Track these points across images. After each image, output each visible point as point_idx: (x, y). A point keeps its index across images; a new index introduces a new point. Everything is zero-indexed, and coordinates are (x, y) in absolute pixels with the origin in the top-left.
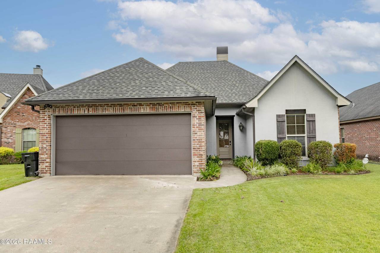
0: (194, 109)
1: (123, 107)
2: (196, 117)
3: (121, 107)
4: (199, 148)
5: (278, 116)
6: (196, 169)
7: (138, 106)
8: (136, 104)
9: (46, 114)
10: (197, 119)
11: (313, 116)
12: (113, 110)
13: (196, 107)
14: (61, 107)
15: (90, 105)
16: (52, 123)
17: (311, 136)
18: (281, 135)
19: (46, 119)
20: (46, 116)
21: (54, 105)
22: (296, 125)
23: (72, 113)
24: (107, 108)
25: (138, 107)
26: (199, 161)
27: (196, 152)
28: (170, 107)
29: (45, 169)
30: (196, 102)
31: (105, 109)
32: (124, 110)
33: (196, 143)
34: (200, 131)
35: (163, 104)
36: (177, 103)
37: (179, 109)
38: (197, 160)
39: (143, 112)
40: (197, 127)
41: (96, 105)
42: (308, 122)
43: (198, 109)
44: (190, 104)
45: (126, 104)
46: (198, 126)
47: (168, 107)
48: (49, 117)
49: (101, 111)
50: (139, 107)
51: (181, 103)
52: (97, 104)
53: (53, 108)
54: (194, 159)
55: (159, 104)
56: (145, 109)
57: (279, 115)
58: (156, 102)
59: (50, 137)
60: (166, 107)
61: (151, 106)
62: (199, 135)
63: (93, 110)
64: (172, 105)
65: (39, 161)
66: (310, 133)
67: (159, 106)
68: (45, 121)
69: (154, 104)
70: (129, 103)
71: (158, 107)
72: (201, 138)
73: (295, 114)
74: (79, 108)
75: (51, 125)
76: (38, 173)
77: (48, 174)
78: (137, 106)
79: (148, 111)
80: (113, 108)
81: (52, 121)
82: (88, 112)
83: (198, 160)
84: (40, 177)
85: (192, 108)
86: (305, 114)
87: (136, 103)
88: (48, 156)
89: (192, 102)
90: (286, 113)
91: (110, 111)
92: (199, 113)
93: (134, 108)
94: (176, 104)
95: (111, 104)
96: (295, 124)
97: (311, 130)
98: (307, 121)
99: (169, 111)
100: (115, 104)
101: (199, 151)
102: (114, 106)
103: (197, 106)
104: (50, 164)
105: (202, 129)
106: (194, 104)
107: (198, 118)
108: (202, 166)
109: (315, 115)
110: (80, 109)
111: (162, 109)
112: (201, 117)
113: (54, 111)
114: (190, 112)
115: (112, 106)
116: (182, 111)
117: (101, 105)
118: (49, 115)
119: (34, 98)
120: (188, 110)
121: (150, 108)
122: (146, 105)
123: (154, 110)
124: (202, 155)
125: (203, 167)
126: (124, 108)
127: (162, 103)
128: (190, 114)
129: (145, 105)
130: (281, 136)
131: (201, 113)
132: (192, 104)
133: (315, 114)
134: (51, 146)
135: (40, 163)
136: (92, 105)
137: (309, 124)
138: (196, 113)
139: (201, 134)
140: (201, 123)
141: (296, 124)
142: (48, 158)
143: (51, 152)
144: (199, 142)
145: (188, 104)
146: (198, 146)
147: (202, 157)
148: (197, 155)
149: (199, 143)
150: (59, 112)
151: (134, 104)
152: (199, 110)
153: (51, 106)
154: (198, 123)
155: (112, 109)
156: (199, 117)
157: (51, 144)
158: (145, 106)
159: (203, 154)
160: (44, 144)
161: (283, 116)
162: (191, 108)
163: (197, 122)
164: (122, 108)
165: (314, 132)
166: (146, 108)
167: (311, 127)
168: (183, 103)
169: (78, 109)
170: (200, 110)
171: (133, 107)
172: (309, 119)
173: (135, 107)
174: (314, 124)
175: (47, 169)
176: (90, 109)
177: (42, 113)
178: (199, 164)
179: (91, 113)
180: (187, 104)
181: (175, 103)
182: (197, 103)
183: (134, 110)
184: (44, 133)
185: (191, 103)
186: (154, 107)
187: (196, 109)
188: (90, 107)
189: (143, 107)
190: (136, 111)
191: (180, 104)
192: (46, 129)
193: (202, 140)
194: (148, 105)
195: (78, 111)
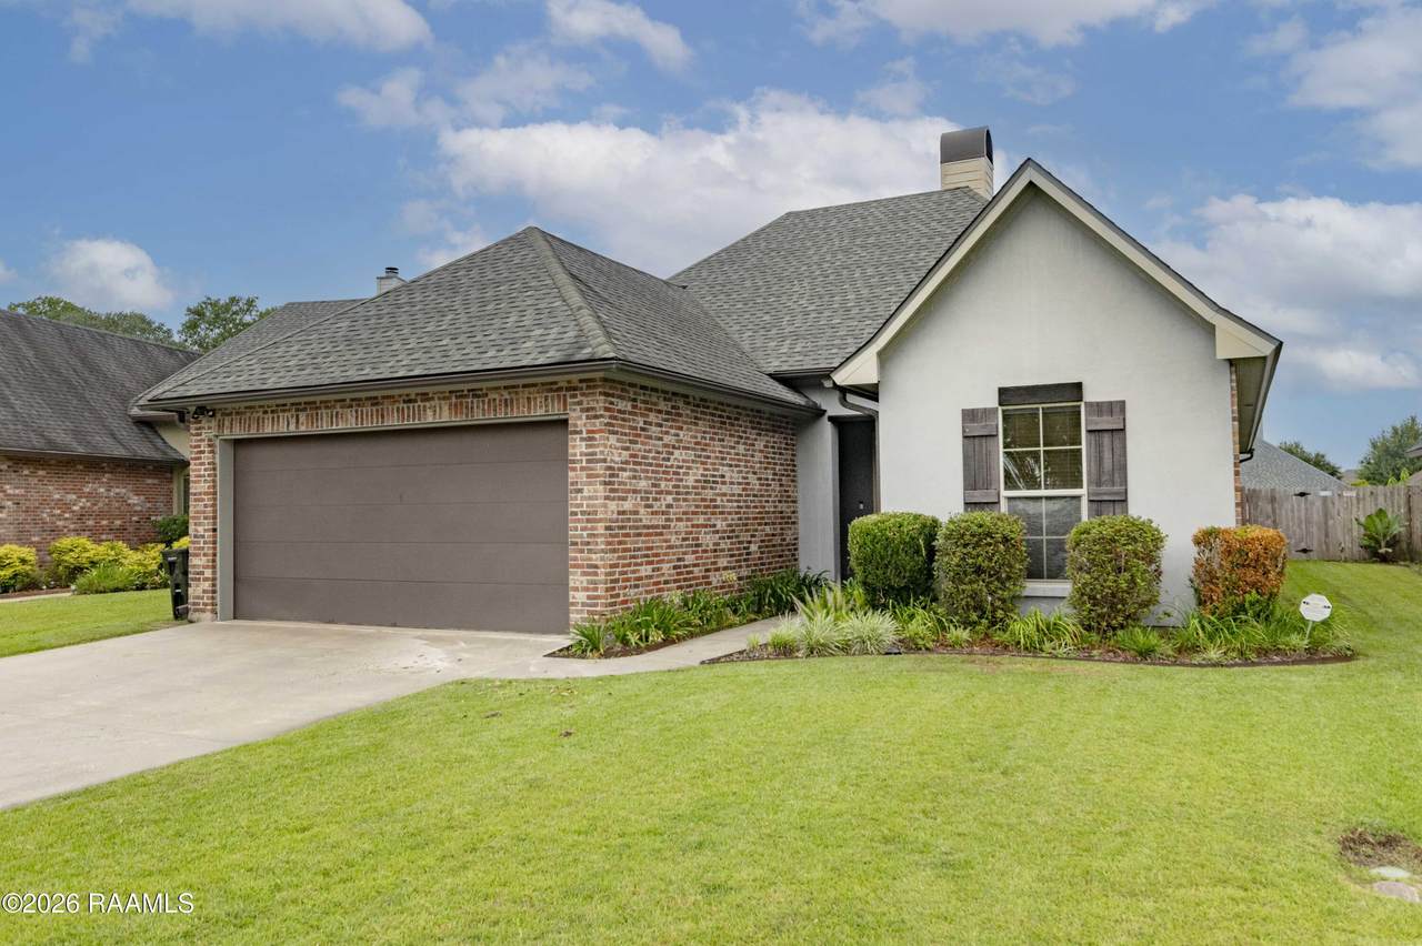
0: (575, 404)
1: (379, 407)
2: (581, 432)
3: (374, 409)
4: (588, 543)
5: (970, 416)
6: (579, 616)
7: (419, 403)
8: (413, 397)
9: (203, 436)
10: (582, 439)
11: (1116, 409)
12: (357, 418)
13: (579, 398)
14: (237, 413)
15: (300, 404)
16: (217, 461)
17: (1105, 494)
18: (977, 493)
19: (203, 452)
20: (204, 440)
21: (220, 409)
22: (1042, 448)
23: (261, 431)
24: (340, 410)
25: (419, 406)
26: (587, 589)
27: (579, 555)
28: (506, 400)
29: (203, 598)
30: (581, 381)
31: (337, 413)
32: (383, 417)
33: (579, 525)
34: (590, 484)
35: (484, 391)
36: (524, 386)
37: (529, 408)
38: (582, 582)
39: (430, 420)
40: (582, 469)
41: (315, 403)
42: (1093, 436)
43: (585, 406)
44: (560, 389)
45: (388, 397)
46: (584, 464)
47: (500, 401)
48: (209, 446)
49: (327, 422)
50: (422, 404)
51: (534, 385)
52: (318, 399)
53: (219, 416)
54: (576, 579)
55: (475, 393)
56: (438, 409)
57: (973, 410)
58: (466, 387)
59: (214, 505)
60: (494, 400)
61: (454, 400)
62: (590, 498)
63: (307, 419)
64: (510, 393)
65: (190, 576)
66: (1099, 484)
67: (475, 400)
68: (200, 458)
69: (460, 395)
70: (396, 392)
71: (472, 402)
72: (593, 506)
73: (1040, 406)
74: (275, 415)
75: (214, 469)
76: (187, 610)
77: (208, 615)
78: (415, 401)
79: (444, 416)
80: (357, 412)
81: (217, 456)
82: (297, 427)
83: (585, 585)
84: (191, 622)
85: (569, 400)
86: (1083, 404)
87: (413, 392)
88: (208, 561)
89: (569, 382)
90: (1000, 404)
91: (348, 422)
92: (588, 418)
93: (408, 408)
94: (521, 389)
95: (352, 400)
96: (1038, 445)
97: (1106, 470)
98: (1089, 431)
99: (501, 416)
100: (360, 400)
101: (590, 551)
102: (359, 405)
103: (583, 394)
104: (214, 585)
105: (597, 476)
106: (575, 389)
107: (584, 435)
108: (596, 605)
109: (1122, 404)
110: (278, 417)
111: (483, 409)
112: (593, 432)
113: (220, 426)
114: (564, 417)
115: (354, 403)
116: (538, 413)
117: (326, 402)
118: (210, 440)
119: (169, 391)
120: (554, 410)
121: (450, 405)
122: (439, 399)
123: (461, 413)
124: (596, 567)
125: (598, 609)
126: (382, 409)
127: (481, 390)
128: (565, 422)
129: (436, 396)
130: (978, 496)
131: (596, 417)
132: (568, 389)
133: (1124, 402)
134: (215, 530)
135: (192, 580)
136: (305, 403)
137: (1099, 446)
138: (580, 418)
139: (595, 491)
140: (595, 454)
141: (1044, 446)
142: (207, 567)
143: (215, 548)
144: (588, 521)
145: (555, 387)
146: (585, 533)
147: (596, 574)
148: (581, 566)
149: (589, 525)
150: (231, 428)
151: (407, 395)
152: (588, 410)
153: (214, 410)
154: (586, 455)
155: (354, 413)
156: (589, 432)
157: (215, 524)
158: (437, 401)
159: (599, 563)
160: (200, 524)
161: (987, 413)
162: (565, 401)
163: (584, 450)
164: (377, 411)
165: (1117, 479)
166: (440, 408)
167: (1107, 455)
168: (543, 384)
169: (273, 418)
170: (593, 409)
171: (405, 406)
172: (1097, 423)
173: (411, 405)
174: (1117, 444)
175: (205, 601)
176: (302, 418)
177: (194, 432)
178: (589, 597)
179: (303, 429)
180: (552, 388)
181: (518, 386)
182: (584, 385)
183: (409, 416)
184: (200, 494)
185: (565, 385)
186: (461, 403)
187: (580, 403)
188: (301, 410)
189: (433, 403)
190: (414, 420)
191: (532, 389)
192: (203, 479)
193: (596, 513)
194: (444, 398)
195: (273, 425)
